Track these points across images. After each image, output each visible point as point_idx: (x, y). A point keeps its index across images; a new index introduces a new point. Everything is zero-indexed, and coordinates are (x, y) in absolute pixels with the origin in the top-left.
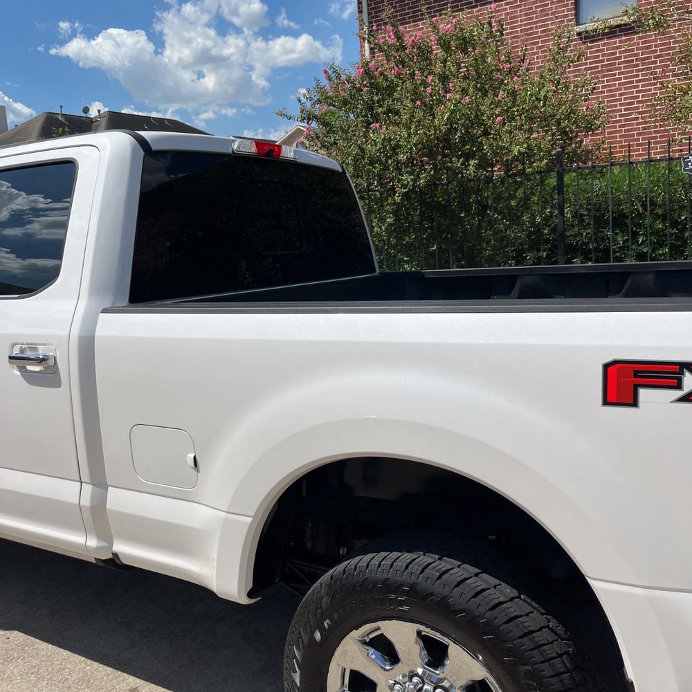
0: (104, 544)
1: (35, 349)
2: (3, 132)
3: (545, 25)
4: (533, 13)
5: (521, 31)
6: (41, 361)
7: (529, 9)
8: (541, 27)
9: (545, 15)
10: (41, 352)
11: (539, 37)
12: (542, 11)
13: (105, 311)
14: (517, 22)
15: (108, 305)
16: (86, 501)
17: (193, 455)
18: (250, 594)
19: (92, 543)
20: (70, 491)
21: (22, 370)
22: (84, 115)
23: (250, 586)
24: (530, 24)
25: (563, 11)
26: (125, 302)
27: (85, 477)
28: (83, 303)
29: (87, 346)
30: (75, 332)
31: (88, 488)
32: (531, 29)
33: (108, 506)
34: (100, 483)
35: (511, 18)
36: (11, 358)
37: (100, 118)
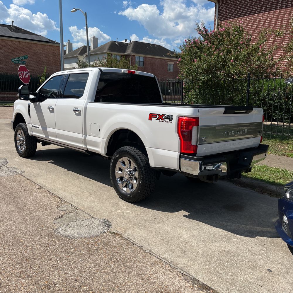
0: (85, 146)
1: (77, 109)
2: (96, 48)
3: (282, 22)
4: (278, 17)
5: (273, 23)
6: (78, 111)
7: (276, 15)
8: (280, 22)
9: (282, 18)
10: (79, 109)
11: (279, 26)
12: (281, 17)
13: (89, 102)
14: (271, 20)
15: (90, 101)
16: (83, 138)
17: (99, 129)
18: (106, 154)
19: (84, 146)
20: (81, 136)
21: (75, 112)
22: (125, 42)
23: (106, 153)
24: (276, 21)
25: (289, 17)
26: (93, 101)
27: (83, 134)
28: (86, 101)
29: (86, 109)
30: (84, 106)
31: (84, 135)
32: (276, 23)
33: (87, 139)
34: (86, 134)
35: (269, 18)
36: (73, 110)
37: (131, 43)
